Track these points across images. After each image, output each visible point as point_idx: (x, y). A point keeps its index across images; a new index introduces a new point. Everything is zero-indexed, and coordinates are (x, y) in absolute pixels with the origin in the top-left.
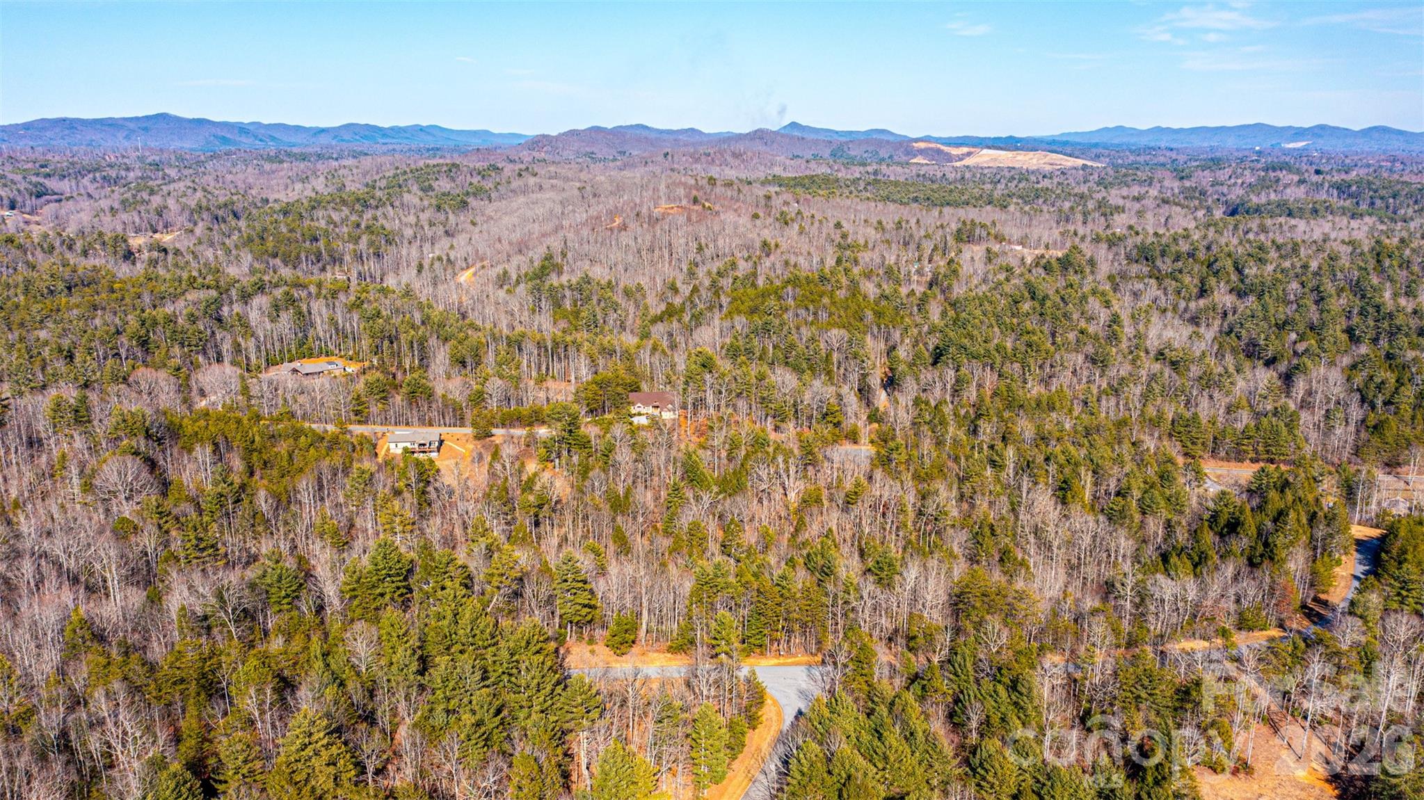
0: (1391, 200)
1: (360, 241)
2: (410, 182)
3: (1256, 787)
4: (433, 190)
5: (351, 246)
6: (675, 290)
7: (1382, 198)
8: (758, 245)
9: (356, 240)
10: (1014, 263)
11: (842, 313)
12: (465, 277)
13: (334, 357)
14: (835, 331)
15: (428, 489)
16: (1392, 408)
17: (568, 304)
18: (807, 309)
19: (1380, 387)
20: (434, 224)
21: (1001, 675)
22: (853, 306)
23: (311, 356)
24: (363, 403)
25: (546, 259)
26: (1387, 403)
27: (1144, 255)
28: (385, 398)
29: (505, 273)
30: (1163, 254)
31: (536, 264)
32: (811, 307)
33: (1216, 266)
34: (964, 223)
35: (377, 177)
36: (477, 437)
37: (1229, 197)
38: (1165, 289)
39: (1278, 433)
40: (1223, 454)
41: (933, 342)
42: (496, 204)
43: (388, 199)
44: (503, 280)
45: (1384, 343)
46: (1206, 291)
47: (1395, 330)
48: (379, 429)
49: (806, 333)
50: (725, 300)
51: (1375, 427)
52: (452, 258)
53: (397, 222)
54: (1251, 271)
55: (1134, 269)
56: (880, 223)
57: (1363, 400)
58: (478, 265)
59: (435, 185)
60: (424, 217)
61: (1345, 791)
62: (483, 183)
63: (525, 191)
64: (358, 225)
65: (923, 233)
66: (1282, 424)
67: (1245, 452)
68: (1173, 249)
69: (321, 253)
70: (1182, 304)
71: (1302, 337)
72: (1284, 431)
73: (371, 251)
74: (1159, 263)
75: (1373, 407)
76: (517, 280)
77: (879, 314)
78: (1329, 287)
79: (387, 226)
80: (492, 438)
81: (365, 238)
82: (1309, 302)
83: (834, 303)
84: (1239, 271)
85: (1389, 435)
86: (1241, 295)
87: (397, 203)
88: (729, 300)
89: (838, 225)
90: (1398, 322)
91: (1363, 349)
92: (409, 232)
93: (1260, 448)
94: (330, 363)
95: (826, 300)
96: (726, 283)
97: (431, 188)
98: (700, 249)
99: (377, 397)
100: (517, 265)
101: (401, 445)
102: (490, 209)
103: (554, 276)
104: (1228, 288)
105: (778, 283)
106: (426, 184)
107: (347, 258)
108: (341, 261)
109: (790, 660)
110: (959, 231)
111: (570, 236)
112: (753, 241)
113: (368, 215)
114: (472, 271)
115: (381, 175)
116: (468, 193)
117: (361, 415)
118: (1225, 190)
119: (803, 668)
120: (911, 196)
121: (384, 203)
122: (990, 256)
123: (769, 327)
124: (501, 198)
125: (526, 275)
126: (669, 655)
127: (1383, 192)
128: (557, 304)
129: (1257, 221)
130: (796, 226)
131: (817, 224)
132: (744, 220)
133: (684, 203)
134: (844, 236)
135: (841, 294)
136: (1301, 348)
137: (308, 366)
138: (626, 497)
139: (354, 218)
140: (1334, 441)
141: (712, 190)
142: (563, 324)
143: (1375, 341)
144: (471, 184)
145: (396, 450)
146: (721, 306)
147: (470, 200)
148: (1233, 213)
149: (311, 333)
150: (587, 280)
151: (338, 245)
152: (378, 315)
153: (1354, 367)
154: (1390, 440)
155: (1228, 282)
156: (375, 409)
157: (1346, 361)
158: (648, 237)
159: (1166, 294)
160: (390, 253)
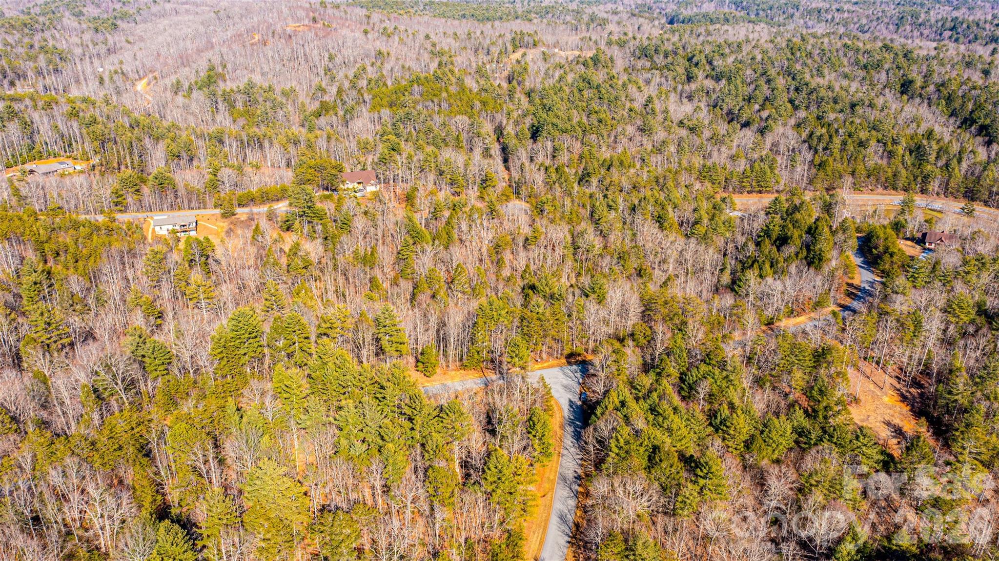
0: (769, 11)
1: (39, 60)
2: (61, 9)
3: (864, 411)
4: (84, 15)
5: (32, 64)
6: (323, 91)
7: (763, 10)
8: (373, 53)
9: (35, 59)
10: (563, 62)
11: (459, 103)
12: (141, 86)
13: (62, 158)
14: (459, 118)
15: (208, 261)
16: (828, 151)
17: (239, 106)
18: (433, 101)
19: (820, 139)
20: (97, 44)
21: (710, 359)
22: (465, 98)
23: (41, 158)
24: (121, 196)
25: (210, 70)
26: (825, 149)
27: (644, 53)
28: (138, 191)
29: (178, 82)
30: (656, 51)
31: (202, 74)
32: (436, 100)
33: (695, 60)
34: (516, 33)
35: (31, 5)
36: (224, 216)
37: (667, 11)
38: (666, 77)
39: (765, 173)
40: (731, 189)
41: (528, 121)
42: (141, 27)
43: (51, 23)
44: (177, 88)
45: (813, 108)
46: (692, 77)
47: (820, 100)
48: (141, 215)
49: (438, 119)
50: (367, 97)
51: (820, 165)
52: (125, 71)
53: (64, 42)
54: (718, 62)
55: (640, 64)
56: (455, 34)
57: (810, 148)
58: (151, 76)
59: (85, 10)
60: (87, 37)
61: (913, 406)
62: (125, 9)
63: (163, 15)
64: (32, 46)
65: (488, 42)
66: (766, 166)
67: (744, 187)
68: (663, 48)
69: (6, 72)
70: (680, 87)
71: (763, 107)
72: (769, 171)
73: (51, 67)
74: (655, 58)
75: (816, 152)
76: (190, 87)
77: (484, 104)
78: (772, 72)
79: (58, 45)
80: (237, 216)
81: (41, 57)
82: (762, 82)
83: (450, 96)
84: (710, 63)
85: (829, 170)
86: (718, 79)
87: (59, 27)
88: (371, 97)
89: (427, 37)
90: (821, 95)
91: (802, 114)
92: (78, 51)
93: (754, 184)
94: (61, 163)
95: (444, 94)
96: (363, 83)
97: (81, 13)
98: (331, 58)
99: (133, 190)
100: (187, 76)
101: (165, 228)
102: (140, 29)
103: (221, 84)
104: (705, 75)
105: (404, 83)
106: (77, 10)
107: (30, 73)
108: (25, 77)
109: (545, 365)
110: (513, 39)
111: (225, 50)
112: (369, 50)
113: (38, 37)
114: (145, 81)
115: (33, 3)
116: (115, 18)
117: (120, 204)
118: (664, 7)
119: (557, 369)
120: (460, 13)
121: (49, 27)
122: (545, 57)
123: (410, 117)
124: (145, 21)
125: (196, 83)
126: (462, 372)
127: (764, 6)
128: (231, 105)
129: (703, 28)
130: (397, 38)
131: (411, 37)
132: (359, 34)
133: (306, 22)
134: (434, 45)
135: (453, 89)
136: (765, 114)
137: (41, 167)
138: (372, 254)
139: (26, 40)
140: (797, 177)
141: (325, 12)
142: (241, 122)
143: (807, 107)
144: (114, 10)
145: (163, 231)
146: (364, 101)
147: (118, 22)
148: (671, 22)
149: (37, 138)
150: (251, 85)
151: (21, 64)
152: (95, 121)
153: (798, 125)
154: (830, 173)
155: (704, 70)
156: (130, 199)
157: (793, 122)
158: (288, 51)
159: (667, 81)
160: (67, 70)
